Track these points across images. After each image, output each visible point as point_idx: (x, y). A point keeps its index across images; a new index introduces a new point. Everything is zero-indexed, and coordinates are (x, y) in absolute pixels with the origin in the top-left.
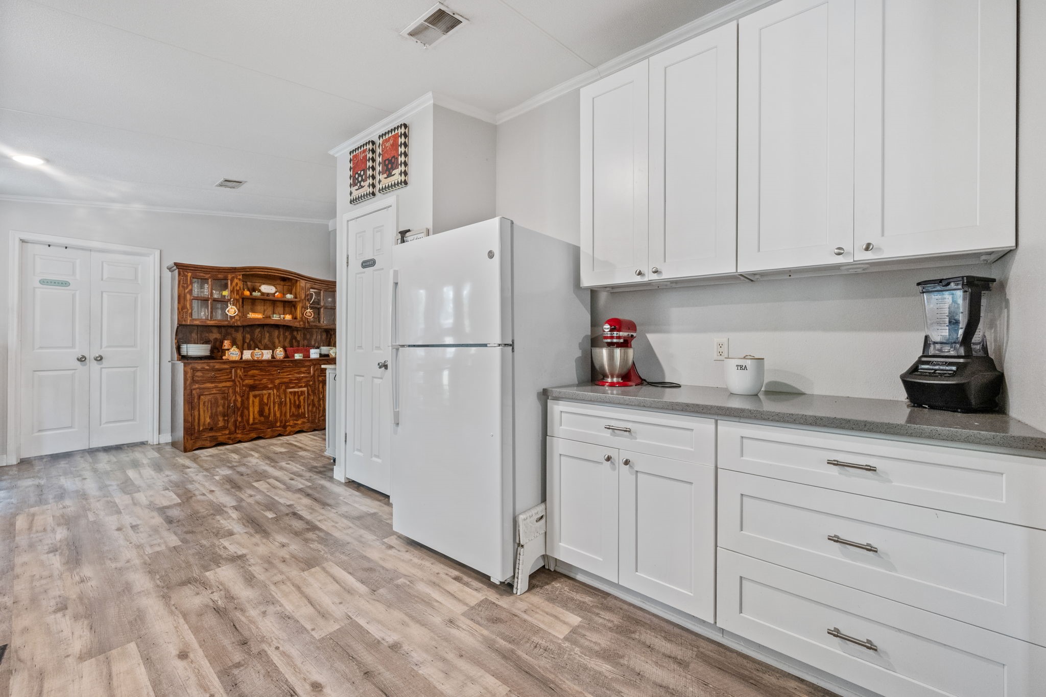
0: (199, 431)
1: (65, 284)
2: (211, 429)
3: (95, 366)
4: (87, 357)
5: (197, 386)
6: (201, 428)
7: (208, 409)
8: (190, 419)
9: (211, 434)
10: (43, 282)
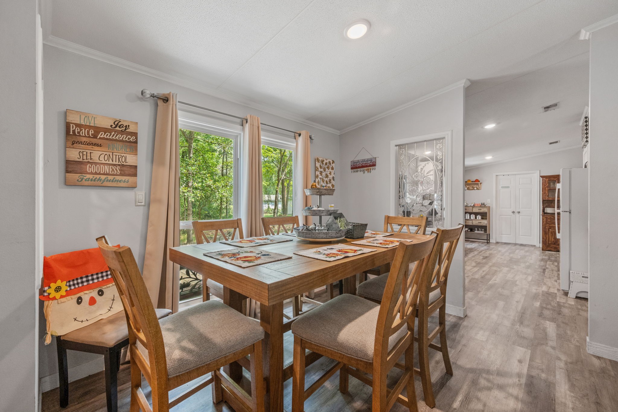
0: (549, 243)
1: (508, 187)
2: (555, 244)
3: (517, 215)
4: (515, 212)
5: (548, 225)
6: (550, 243)
7: (553, 235)
8: (545, 238)
9: (554, 246)
10: (502, 187)
